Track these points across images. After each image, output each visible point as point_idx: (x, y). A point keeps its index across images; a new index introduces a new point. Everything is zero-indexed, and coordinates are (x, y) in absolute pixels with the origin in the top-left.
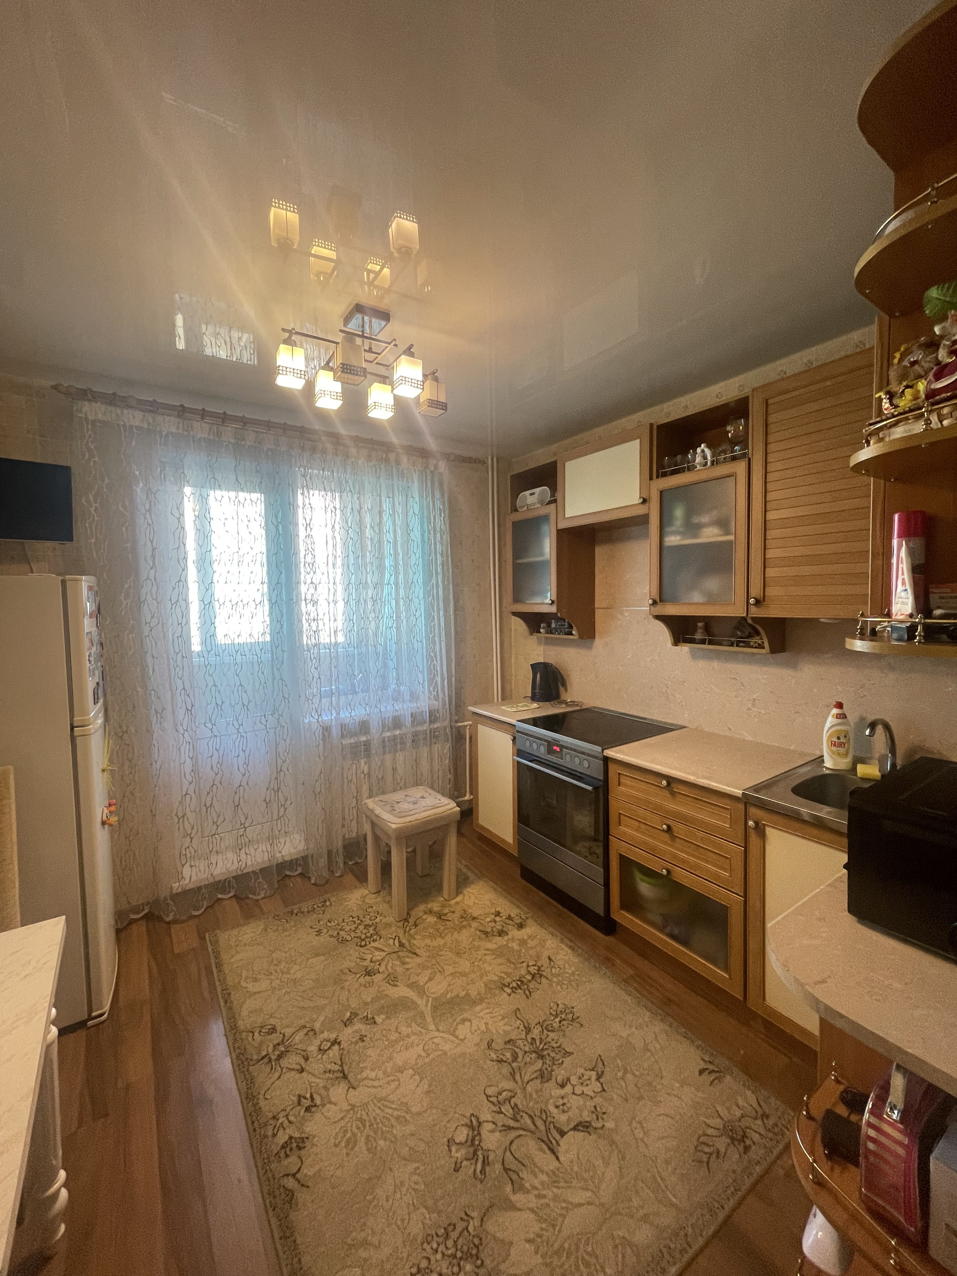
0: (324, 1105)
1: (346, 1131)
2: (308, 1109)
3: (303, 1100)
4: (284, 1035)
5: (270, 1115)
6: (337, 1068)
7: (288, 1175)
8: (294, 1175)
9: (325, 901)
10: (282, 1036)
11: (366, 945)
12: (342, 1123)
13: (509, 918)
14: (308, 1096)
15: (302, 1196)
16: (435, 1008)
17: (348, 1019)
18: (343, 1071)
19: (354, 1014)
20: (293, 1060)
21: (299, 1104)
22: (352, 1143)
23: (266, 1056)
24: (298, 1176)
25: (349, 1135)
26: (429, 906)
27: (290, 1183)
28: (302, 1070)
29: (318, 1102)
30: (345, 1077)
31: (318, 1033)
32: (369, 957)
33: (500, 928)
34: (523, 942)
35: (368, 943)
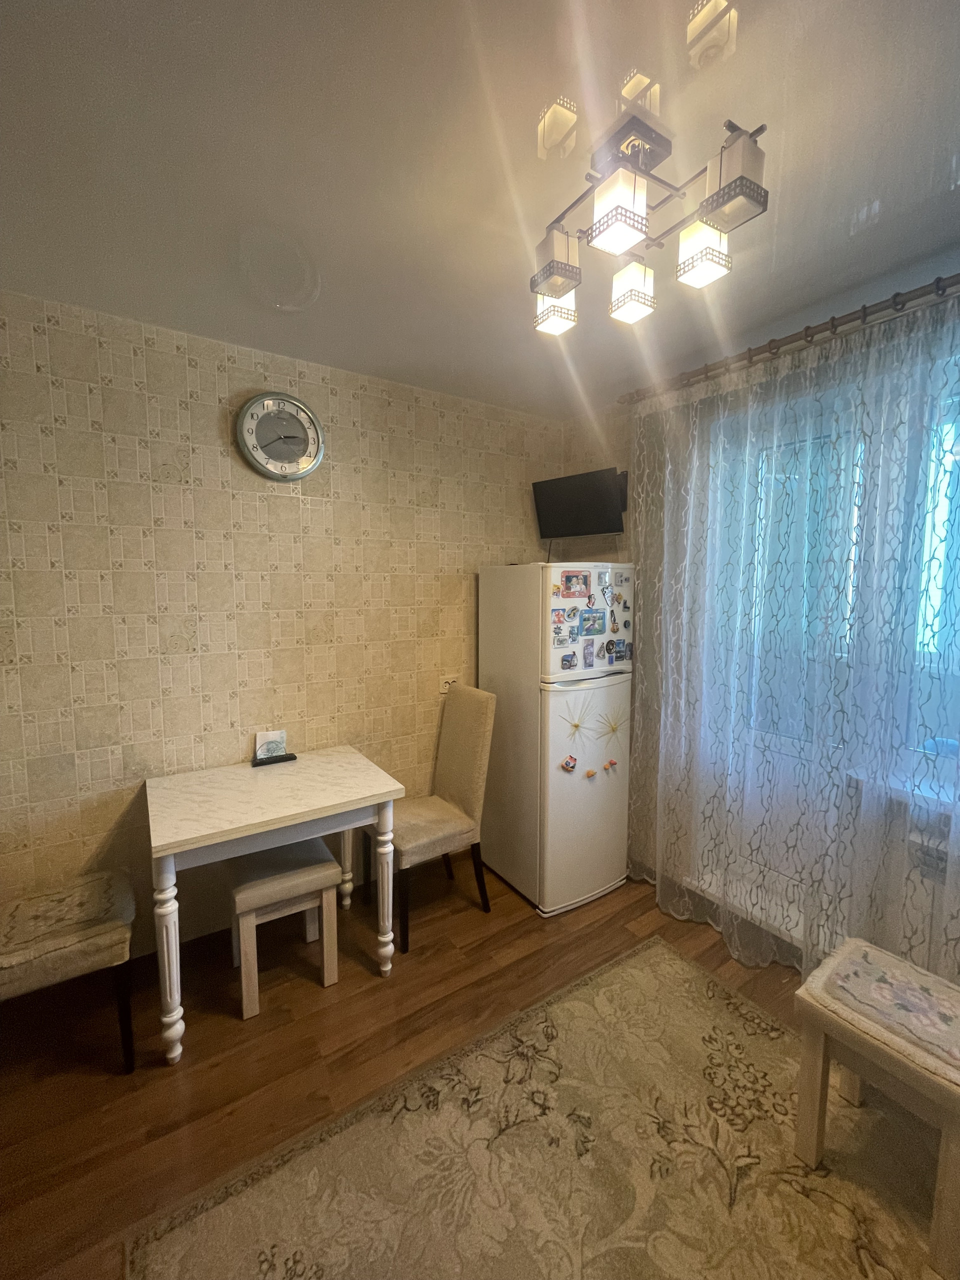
0: (469, 1116)
1: (440, 1148)
2: (465, 1100)
3: (474, 1094)
4: (546, 1051)
5: (461, 1067)
6: (512, 1119)
7: (405, 1101)
10: (546, 1048)
11: (716, 1110)
12: (450, 1143)
15: (386, 1119)
17: (579, 1117)
18: (507, 1127)
19: (588, 1124)
21: (471, 1090)
22: (428, 1158)
24: (404, 1111)
25: (436, 1152)
27: (399, 1105)
28: (507, 1082)
29: (472, 1110)
30: (501, 1131)
31: (554, 1085)
35: (720, 1113)
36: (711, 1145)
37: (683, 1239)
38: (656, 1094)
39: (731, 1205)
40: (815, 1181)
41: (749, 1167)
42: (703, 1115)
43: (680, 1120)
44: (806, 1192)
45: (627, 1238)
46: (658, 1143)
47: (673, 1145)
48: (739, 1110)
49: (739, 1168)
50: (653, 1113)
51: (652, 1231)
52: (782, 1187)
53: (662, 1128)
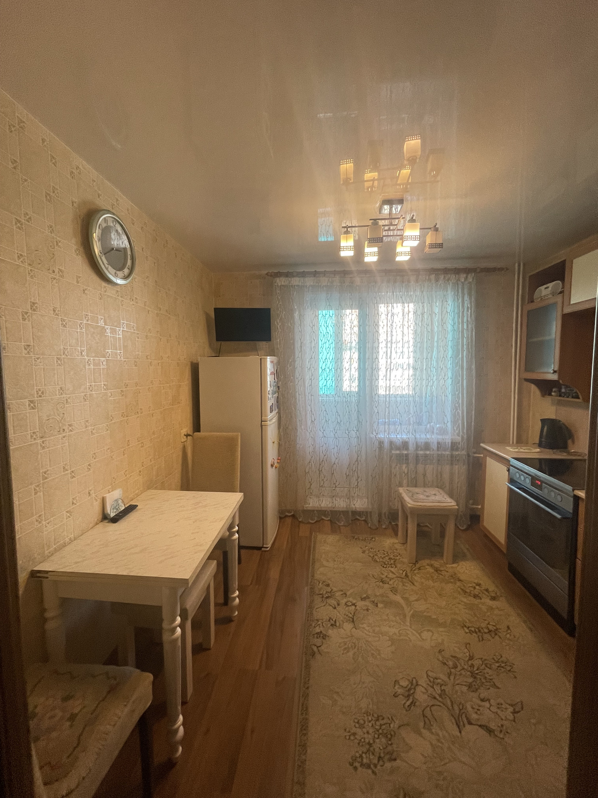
0: (339, 628)
1: (345, 644)
2: (332, 625)
3: (331, 620)
4: (332, 590)
5: (316, 618)
6: (351, 616)
7: (315, 645)
8: (318, 647)
9: (372, 538)
10: (331, 590)
11: (386, 567)
12: (346, 640)
13: (487, 590)
14: (334, 620)
15: (318, 656)
16: (413, 616)
17: (364, 598)
18: (353, 619)
19: (367, 597)
20: (332, 602)
21: (329, 621)
22: (347, 650)
23: (322, 594)
24: (319, 648)
25: (346, 646)
26: (432, 562)
27: (315, 649)
28: (335, 608)
29: (338, 624)
30: (353, 621)
31: (347, 596)
32: (386, 574)
33: (477, 593)
34: (491, 608)
35: (388, 567)
36: (395, 576)
37: (417, 600)
38: (371, 576)
39: (414, 584)
40: (418, 566)
41: (406, 574)
42: (386, 571)
43: (383, 576)
44: (419, 569)
45: (409, 612)
46: (386, 586)
47: (390, 583)
48: (390, 563)
49: (405, 576)
50: (377, 580)
51: (410, 605)
52: (415, 572)
53: (383, 582)
